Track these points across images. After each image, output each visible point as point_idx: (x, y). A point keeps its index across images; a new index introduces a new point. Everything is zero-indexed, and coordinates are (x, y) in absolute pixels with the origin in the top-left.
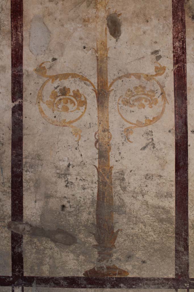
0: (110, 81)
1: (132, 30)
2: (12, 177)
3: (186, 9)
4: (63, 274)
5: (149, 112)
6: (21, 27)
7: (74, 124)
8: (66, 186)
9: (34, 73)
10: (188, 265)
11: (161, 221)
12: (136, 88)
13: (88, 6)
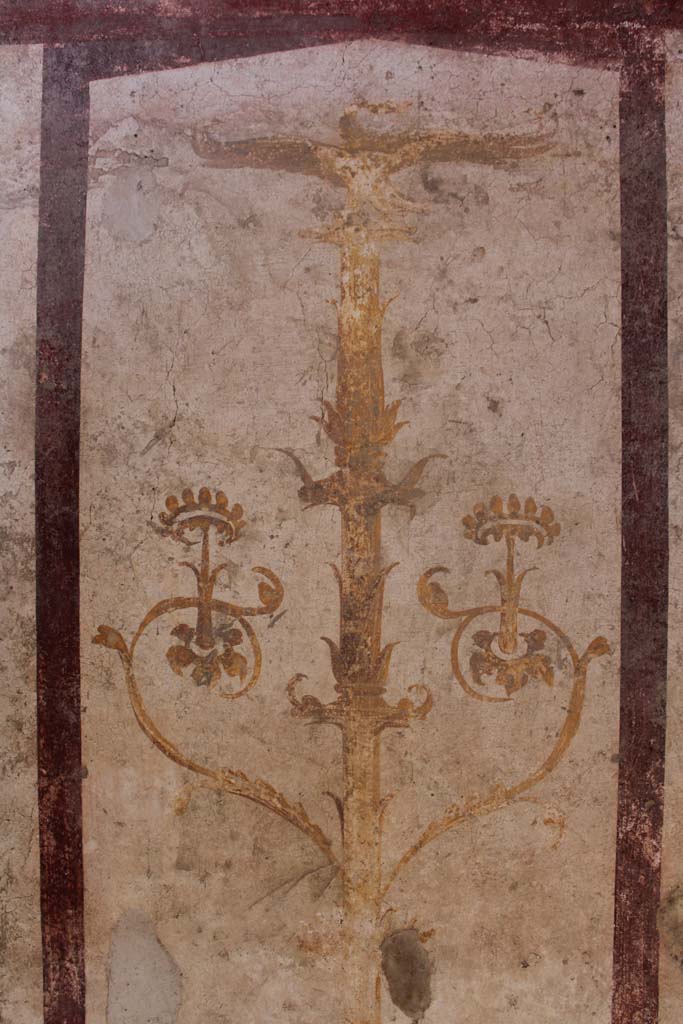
1: (470, 991)
3: (663, 929)
6: (79, 946)
13: (317, 895)
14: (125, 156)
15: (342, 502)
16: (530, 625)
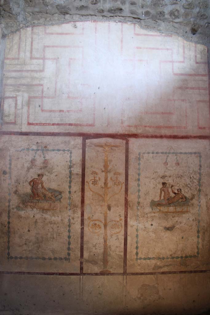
0: (108, 222)
1: (114, 209)
2: (81, 246)
3: (128, 204)
4: (94, 272)
5: (117, 230)
6: (84, 206)
7: (98, 233)
8: (95, 249)
9: (87, 219)
10: (126, 269)
11: (120, 258)
12: (114, 224)
13: (102, 202)
14: (89, 146)
15: (105, 172)
16: (118, 181)
